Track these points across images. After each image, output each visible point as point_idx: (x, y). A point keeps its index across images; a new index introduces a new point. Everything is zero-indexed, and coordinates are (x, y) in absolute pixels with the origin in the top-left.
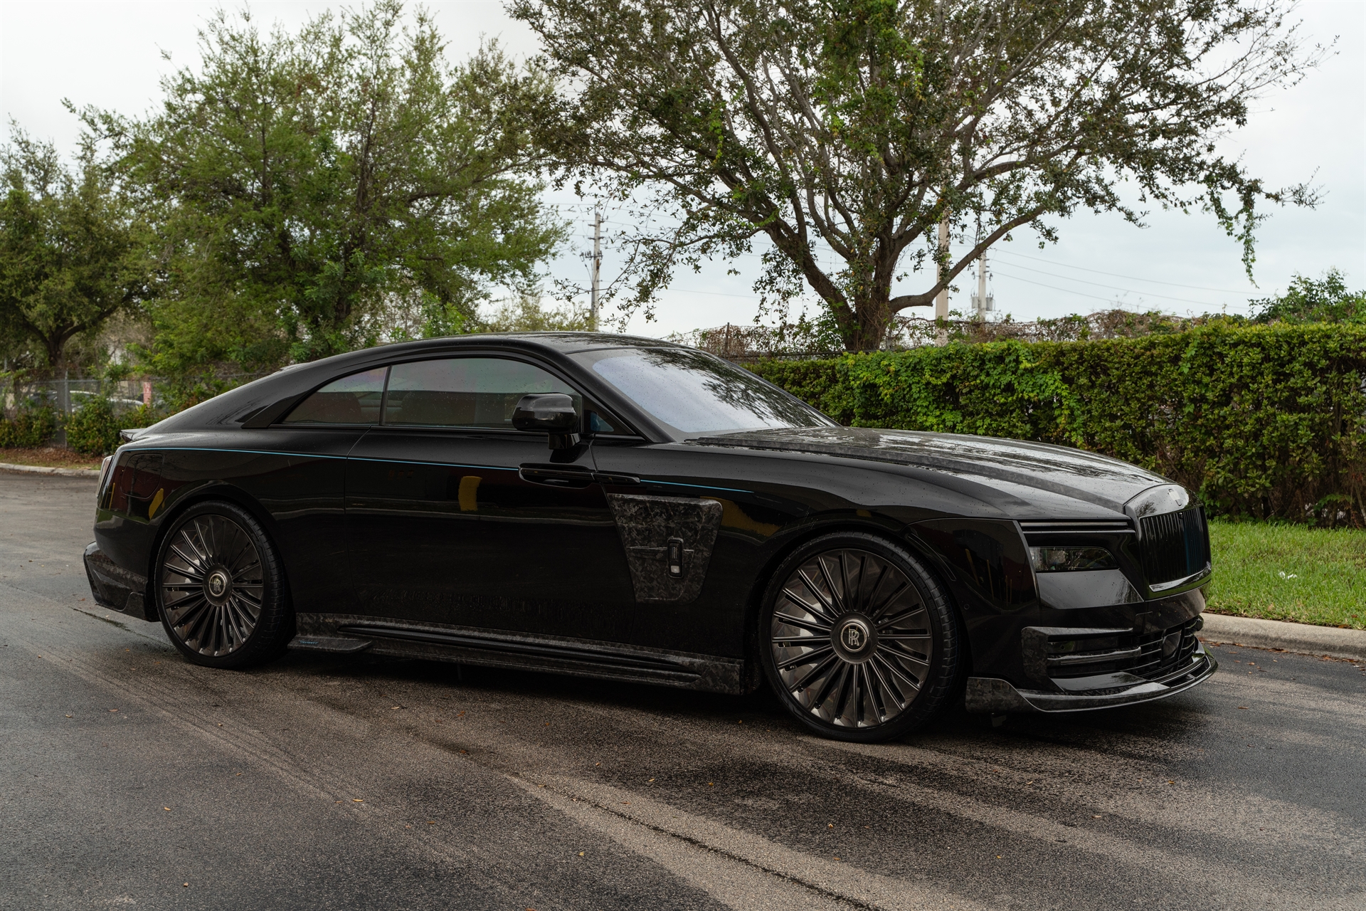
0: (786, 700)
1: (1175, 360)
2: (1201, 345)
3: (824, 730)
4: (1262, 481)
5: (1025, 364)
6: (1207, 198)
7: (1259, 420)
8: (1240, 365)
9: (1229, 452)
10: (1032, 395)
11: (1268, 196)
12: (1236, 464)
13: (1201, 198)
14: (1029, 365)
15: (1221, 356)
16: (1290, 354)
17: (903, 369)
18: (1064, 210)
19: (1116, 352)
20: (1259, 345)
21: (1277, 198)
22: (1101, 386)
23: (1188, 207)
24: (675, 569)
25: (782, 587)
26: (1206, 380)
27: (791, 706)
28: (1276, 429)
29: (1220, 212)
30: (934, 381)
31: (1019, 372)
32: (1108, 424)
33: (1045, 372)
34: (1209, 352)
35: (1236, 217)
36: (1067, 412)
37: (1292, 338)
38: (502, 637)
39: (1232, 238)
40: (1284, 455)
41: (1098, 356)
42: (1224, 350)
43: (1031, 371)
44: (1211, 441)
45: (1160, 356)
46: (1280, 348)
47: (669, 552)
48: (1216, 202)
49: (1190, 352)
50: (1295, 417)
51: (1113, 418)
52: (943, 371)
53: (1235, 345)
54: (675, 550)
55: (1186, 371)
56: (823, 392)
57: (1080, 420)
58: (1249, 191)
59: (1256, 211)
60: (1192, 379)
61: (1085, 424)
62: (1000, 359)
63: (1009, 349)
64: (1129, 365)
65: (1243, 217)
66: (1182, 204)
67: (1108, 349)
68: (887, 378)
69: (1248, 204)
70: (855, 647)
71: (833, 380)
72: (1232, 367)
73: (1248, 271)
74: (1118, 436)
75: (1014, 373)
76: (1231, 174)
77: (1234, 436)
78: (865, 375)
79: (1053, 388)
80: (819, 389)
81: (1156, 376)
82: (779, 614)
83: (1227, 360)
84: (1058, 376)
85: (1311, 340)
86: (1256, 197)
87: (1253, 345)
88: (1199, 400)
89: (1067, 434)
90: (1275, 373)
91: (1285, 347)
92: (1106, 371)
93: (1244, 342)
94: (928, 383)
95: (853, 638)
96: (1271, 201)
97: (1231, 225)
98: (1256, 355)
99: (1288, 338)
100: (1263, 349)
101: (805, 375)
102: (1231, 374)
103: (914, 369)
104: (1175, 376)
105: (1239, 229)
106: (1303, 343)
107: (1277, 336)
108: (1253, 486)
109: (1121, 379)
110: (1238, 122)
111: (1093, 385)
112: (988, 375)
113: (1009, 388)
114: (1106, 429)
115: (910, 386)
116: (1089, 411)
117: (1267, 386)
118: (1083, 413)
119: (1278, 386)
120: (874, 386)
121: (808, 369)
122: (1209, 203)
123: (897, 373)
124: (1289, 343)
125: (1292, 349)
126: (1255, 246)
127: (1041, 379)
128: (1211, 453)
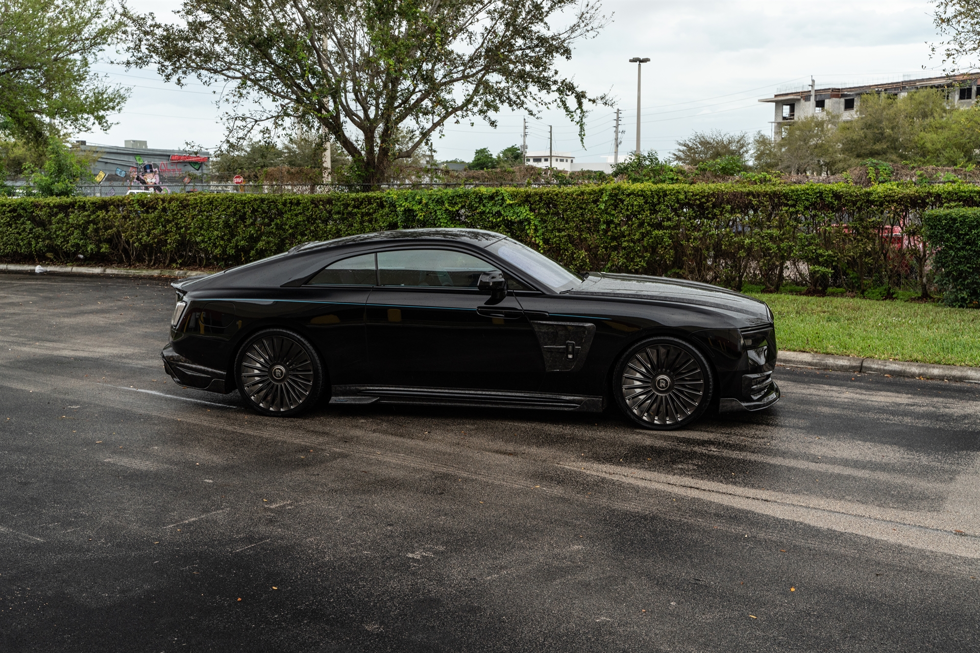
0: (629, 414)
1: (595, 202)
2: (610, 195)
3: (650, 426)
4: (642, 263)
5: (508, 202)
6: (558, 100)
7: (642, 233)
8: (632, 205)
9: (624, 248)
10: (513, 218)
11: (590, 100)
12: (628, 255)
13: (556, 100)
14: (511, 202)
15: (622, 201)
16: (658, 200)
17: (430, 202)
18: (496, 109)
19: (562, 196)
20: (642, 196)
21: (594, 101)
22: (552, 214)
23: (549, 105)
24: (570, 356)
25: (628, 362)
26: (613, 212)
27: (632, 417)
28: (651, 238)
29: (566, 109)
30: (451, 209)
31: (504, 205)
32: (557, 234)
33: (520, 205)
34: (614, 198)
35: (575, 111)
36: (533, 227)
37: (659, 192)
38: (463, 392)
39: (574, 123)
40: (654, 251)
41: (551, 198)
42: (623, 197)
43: (511, 205)
44: (615, 243)
45: (587, 199)
46: (653, 197)
47: (567, 348)
48: (564, 103)
49: (605, 198)
50: (661, 232)
51: (559, 231)
52: (456, 203)
53: (629, 195)
54: (570, 347)
55: (603, 208)
56: (375, 212)
57: (540, 232)
58: (580, 97)
59: (585, 108)
60: (605, 211)
61: (543, 234)
62: (492, 197)
63: (497, 193)
64: (569, 204)
65: (579, 111)
66: (546, 104)
67: (557, 195)
68: (420, 207)
69: (580, 104)
70: (663, 388)
71: (381, 205)
72: (628, 206)
73: (582, 141)
74: (563, 240)
75: (501, 206)
76: (571, 88)
77: (628, 241)
78: (406, 204)
79: (525, 214)
80: (371, 211)
81: (585, 209)
82: (626, 375)
83: (625, 203)
84: (527, 208)
85: (670, 194)
86: (583, 100)
87: (639, 196)
88: (608, 223)
89: (533, 239)
90: (650, 210)
91: (656, 197)
92: (555, 206)
93: (633, 194)
94: (447, 210)
95: (663, 384)
96: (591, 102)
97: (572, 116)
98: (641, 201)
99: (657, 192)
100: (644, 197)
101: (361, 203)
102: (627, 210)
103: (437, 201)
104: (596, 209)
105: (577, 119)
106: (666, 195)
107: (651, 191)
108: (637, 266)
109: (565, 210)
110: (567, 58)
111: (548, 213)
112: (484, 206)
113: (499, 214)
114: (556, 236)
115: (435, 211)
116: (546, 227)
117: (647, 216)
118: (542, 228)
119: (653, 217)
120: (412, 211)
121: (364, 199)
122: (560, 104)
123: (427, 204)
124: (657, 195)
125: (660, 198)
126: (585, 127)
127: (518, 210)
128: (615, 248)
